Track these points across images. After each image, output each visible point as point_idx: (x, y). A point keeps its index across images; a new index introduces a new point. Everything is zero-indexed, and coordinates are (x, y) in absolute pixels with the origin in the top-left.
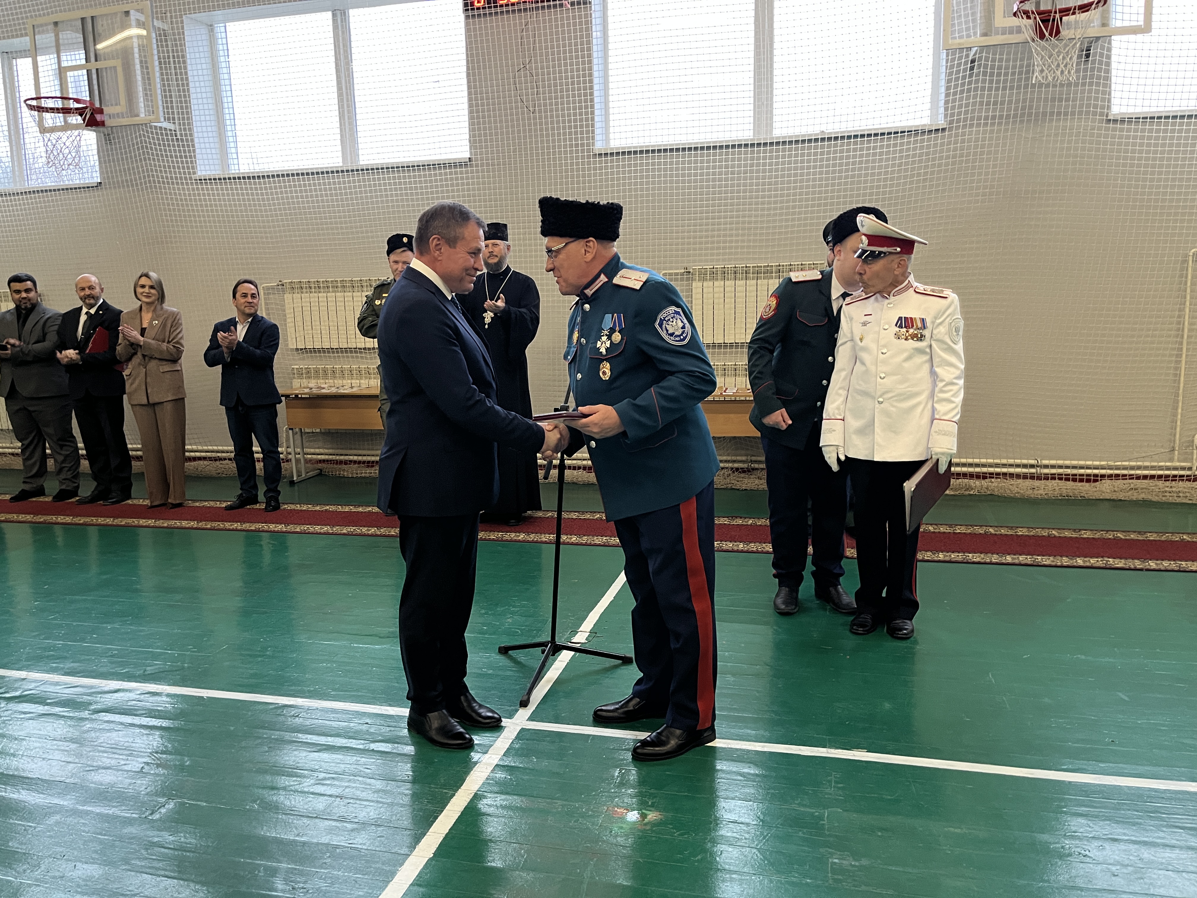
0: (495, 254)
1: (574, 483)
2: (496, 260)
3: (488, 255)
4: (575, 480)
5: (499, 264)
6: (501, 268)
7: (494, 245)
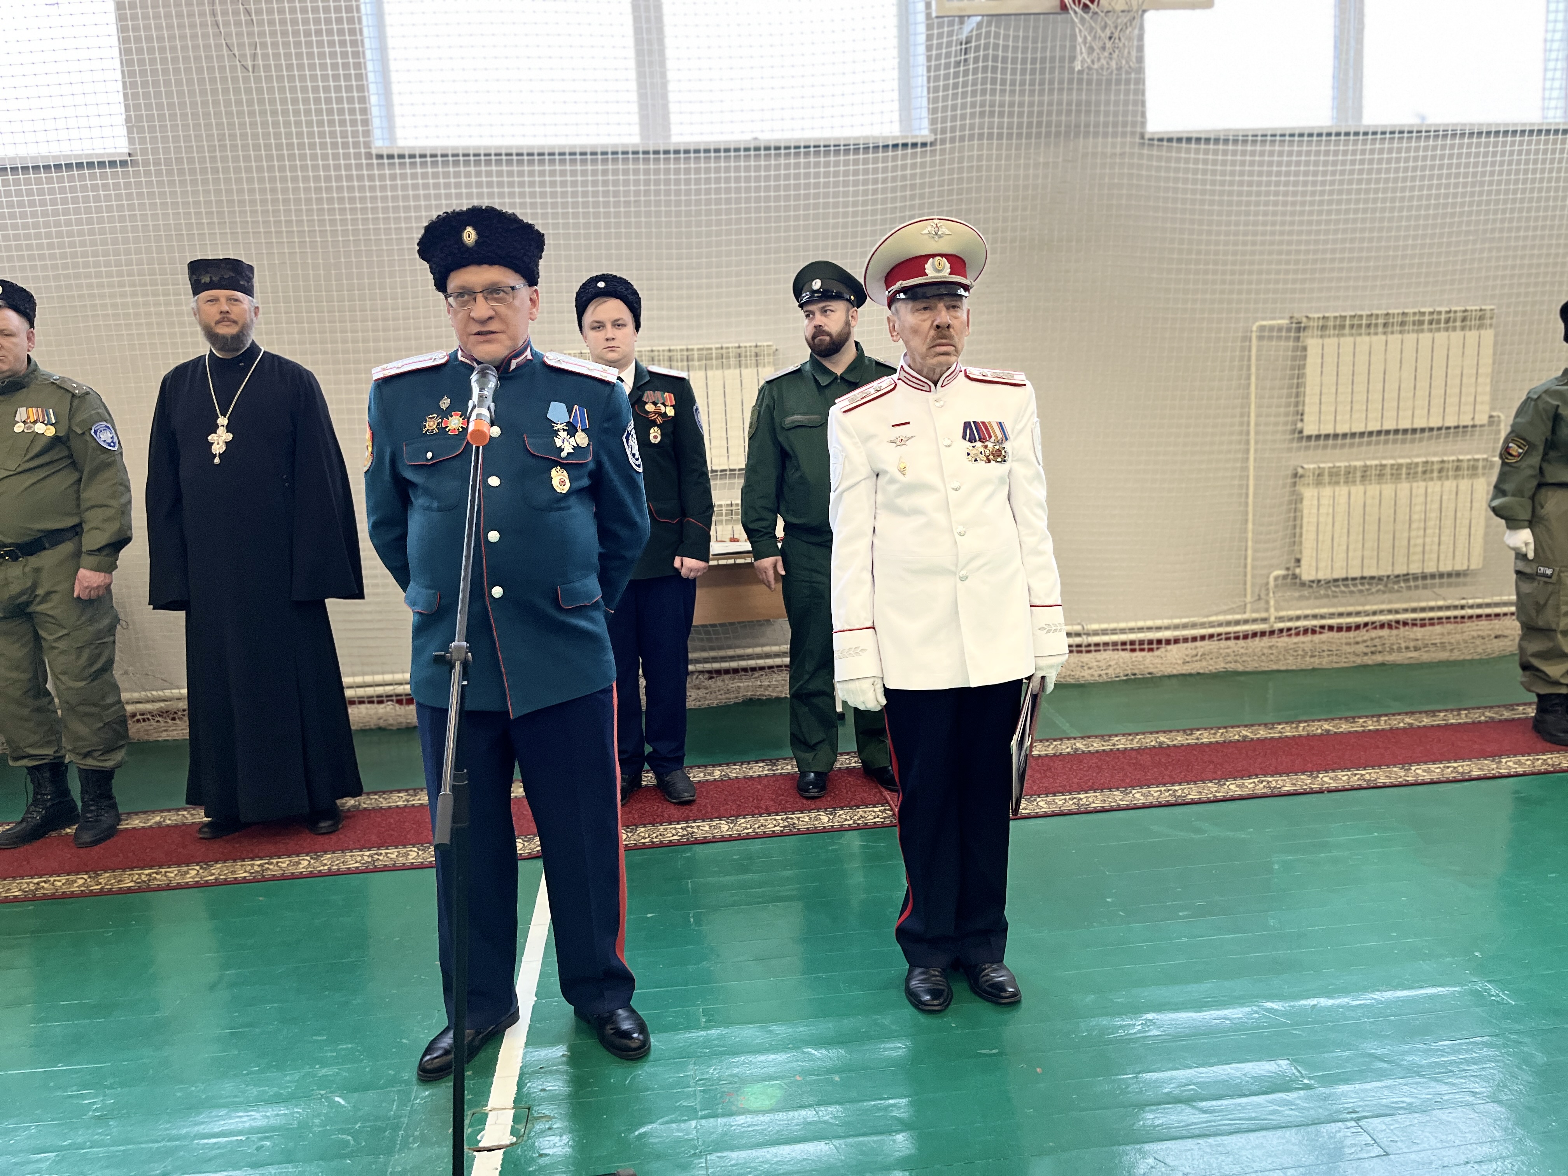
0: (233, 316)
1: (381, 729)
2: (232, 330)
3: (218, 317)
4: (382, 723)
5: (239, 338)
6: (244, 345)
7: (230, 299)
